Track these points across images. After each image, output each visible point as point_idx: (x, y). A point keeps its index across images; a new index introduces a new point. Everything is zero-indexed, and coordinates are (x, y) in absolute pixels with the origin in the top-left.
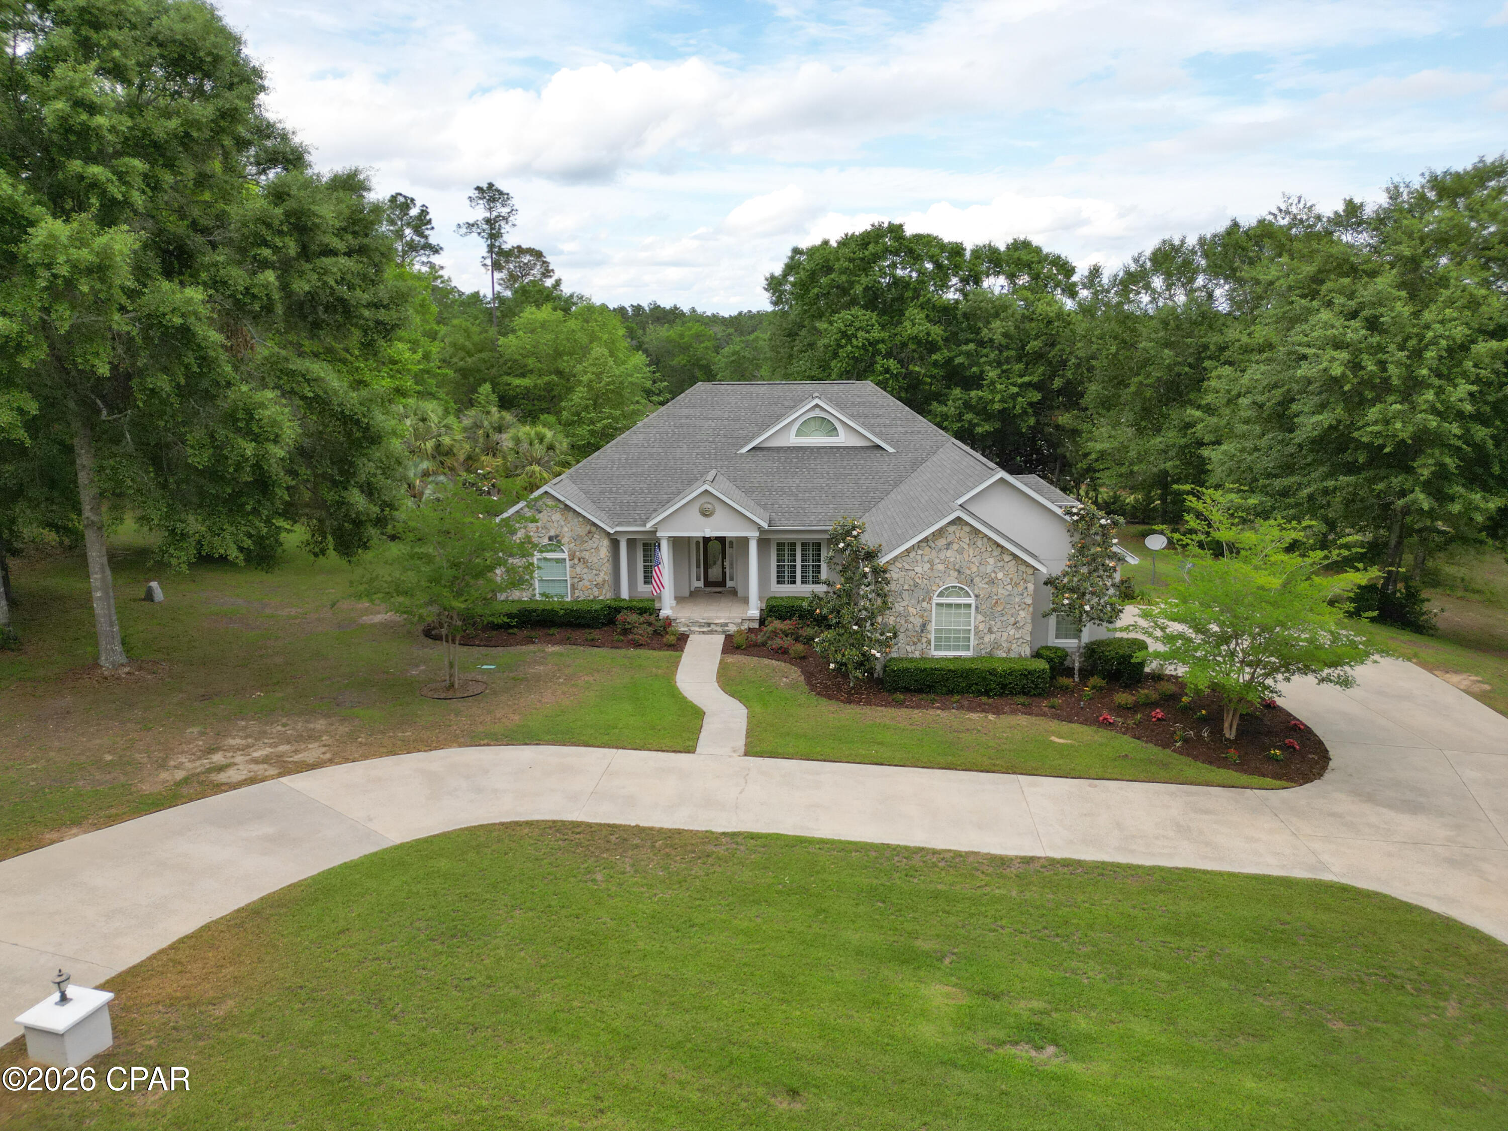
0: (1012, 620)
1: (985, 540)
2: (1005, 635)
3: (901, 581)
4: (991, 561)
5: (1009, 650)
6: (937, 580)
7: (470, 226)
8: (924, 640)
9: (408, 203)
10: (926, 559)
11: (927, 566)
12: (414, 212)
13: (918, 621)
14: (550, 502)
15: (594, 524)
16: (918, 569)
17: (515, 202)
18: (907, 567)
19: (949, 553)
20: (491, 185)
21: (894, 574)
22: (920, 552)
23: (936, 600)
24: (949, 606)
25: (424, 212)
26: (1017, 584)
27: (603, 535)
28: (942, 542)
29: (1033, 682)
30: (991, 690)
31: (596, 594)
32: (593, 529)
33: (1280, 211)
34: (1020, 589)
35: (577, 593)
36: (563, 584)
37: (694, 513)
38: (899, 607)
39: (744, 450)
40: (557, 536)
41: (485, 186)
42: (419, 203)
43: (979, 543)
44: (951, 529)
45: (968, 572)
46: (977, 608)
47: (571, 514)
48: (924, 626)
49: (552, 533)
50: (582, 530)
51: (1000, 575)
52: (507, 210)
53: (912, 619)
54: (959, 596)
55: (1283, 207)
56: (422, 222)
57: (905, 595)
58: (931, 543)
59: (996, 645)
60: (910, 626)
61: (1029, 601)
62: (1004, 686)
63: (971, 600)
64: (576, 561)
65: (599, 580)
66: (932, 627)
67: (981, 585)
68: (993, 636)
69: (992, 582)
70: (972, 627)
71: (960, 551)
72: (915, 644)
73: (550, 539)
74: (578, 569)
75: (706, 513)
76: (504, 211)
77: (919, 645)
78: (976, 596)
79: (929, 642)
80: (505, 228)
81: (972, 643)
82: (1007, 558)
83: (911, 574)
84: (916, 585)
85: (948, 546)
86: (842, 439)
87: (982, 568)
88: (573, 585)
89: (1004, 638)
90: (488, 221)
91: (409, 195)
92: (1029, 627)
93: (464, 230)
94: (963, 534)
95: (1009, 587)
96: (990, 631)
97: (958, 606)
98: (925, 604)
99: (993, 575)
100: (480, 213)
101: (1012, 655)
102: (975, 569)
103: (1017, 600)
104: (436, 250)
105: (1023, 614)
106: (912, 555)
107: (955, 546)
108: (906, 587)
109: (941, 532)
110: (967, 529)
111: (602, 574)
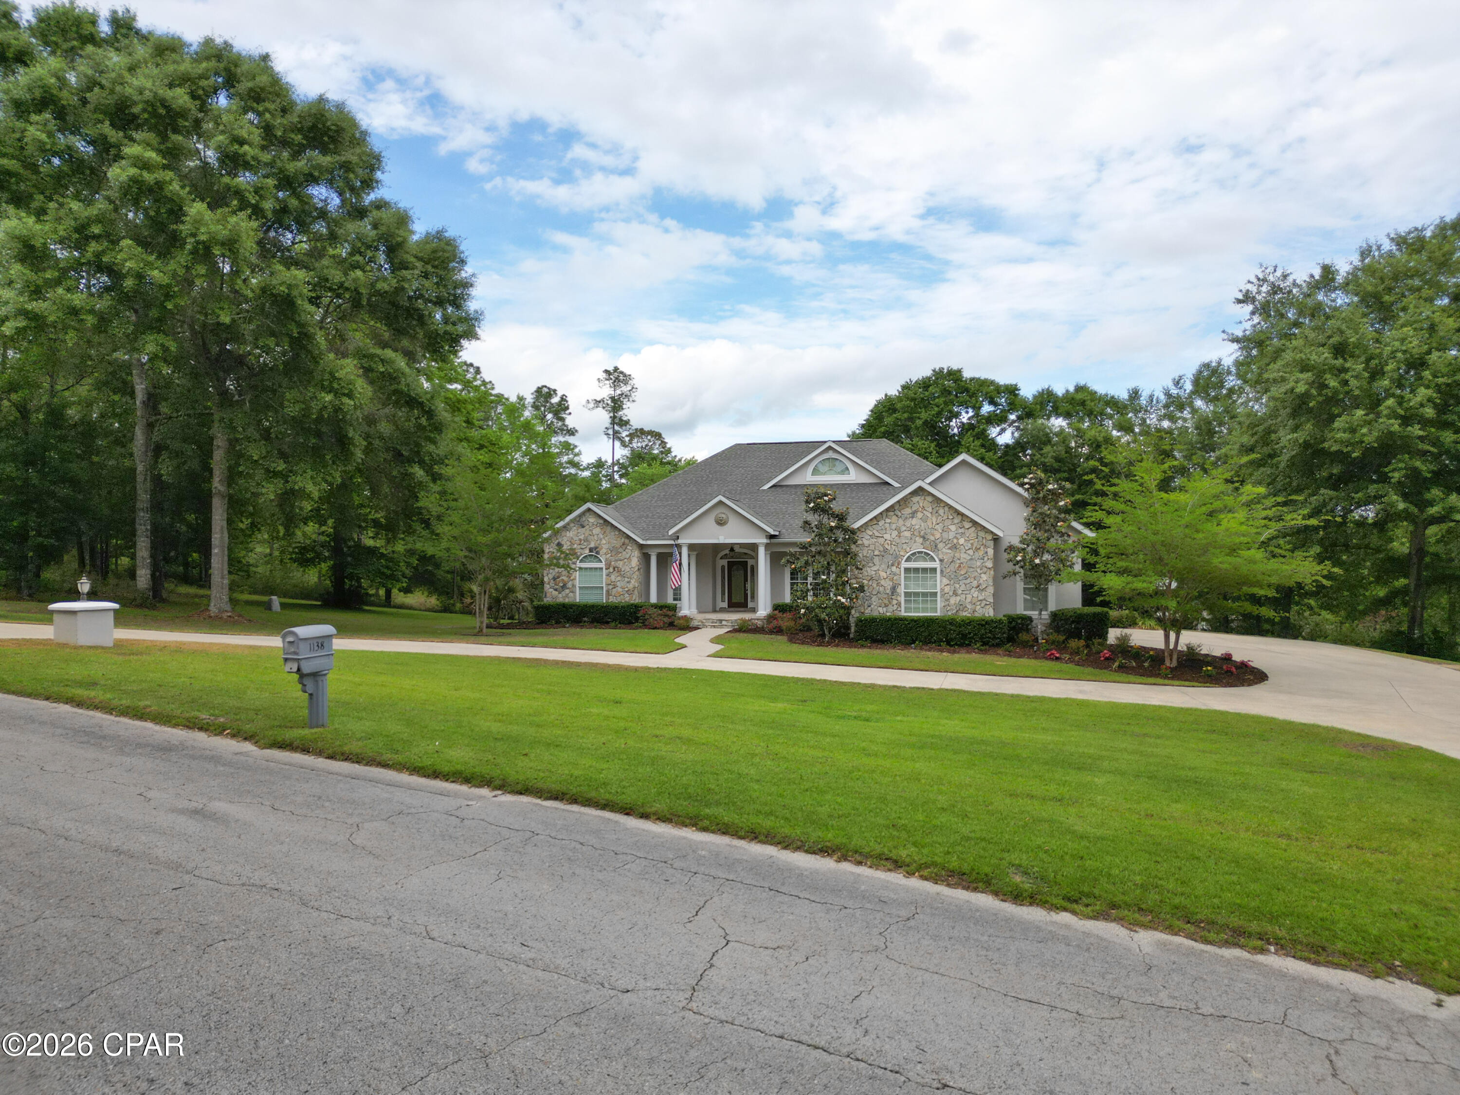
0: (975, 583)
1: (946, 509)
2: (969, 597)
3: (872, 547)
4: (953, 528)
5: (974, 611)
6: (905, 546)
7: (597, 402)
8: (895, 602)
9: (551, 393)
10: (894, 526)
11: (895, 533)
12: (555, 400)
13: (888, 584)
14: (592, 520)
15: (628, 537)
16: (887, 536)
17: (636, 382)
18: (877, 534)
19: (914, 521)
20: (616, 369)
21: (865, 539)
22: (888, 521)
23: (904, 565)
24: (916, 570)
25: (563, 399)
26: (978, 549)
27: (635, 547)
28: (907, 511)
29: (991, 632)
30: (952, 640)
31: (627, 599)
32: (627, 541)
33: (1259, 279)
34: (981, 553)
35: (611, 599)
36: (599, 592)
37: (710, 521)
38: (870, 571)
39: (766, 487)
40: (596, 548)
41: (611, 369)
42: (560, 394)
43: (941, 511)
44: (915, 499)
45: (932, 538)
46: (942, 571)
47: (609, 528)
48: (894, 589)
49: (592, 545)
50: (618, 542)
51: (962, 541)
52: (629, 388)
53: (883, 582)
54: (926, 560)
55: (1261, 276)
56: (562, 407)
57: (876, 560)
58: (897, 512)
59: (961, 606)
60: (881, 589)
61: (990, 564)
62: (964, 636)
63: (936, 565)
64: (611, 570)
65: (631, 586)
66: (902, 590)
67: (945, 552)
68: (958, 598)
69: (954, 547)
70: (938, 590)
71: (924, 519)
72: (886, 606)
73: (591, 550)
74: (613, 577)
75: (721, 523)
76: (625, 389)
77: (890, 608)
78: (941, 561)
79: (899, 604)
80: (627, 404)
81: (940, 604)
82: (967, 525)
83: (881, 540)
84: (886, 550)
85: (913, 514)
86: (853, 476)
87: (945, 535)
88: (608, 591)
89: (969, 600)
90: (613, 399)
91: (553, 387)
92: (991, 590)
93: (592, 405)
94: (926, 504)
95: (971, 552)
96: (955, 594)
97: (925, 570)
98: (894, 569)
99: (955, 541)
100: (606, 392)
101: (976, 614)
102: (938, 536)
103: (979, 564)
104: (572, 432)
105: (984, 577)
106: (881, 523)
107: (920, 515)
108: (876, 553)
109: (904, 502)
110: (930, 499)
111: (633, 581)
